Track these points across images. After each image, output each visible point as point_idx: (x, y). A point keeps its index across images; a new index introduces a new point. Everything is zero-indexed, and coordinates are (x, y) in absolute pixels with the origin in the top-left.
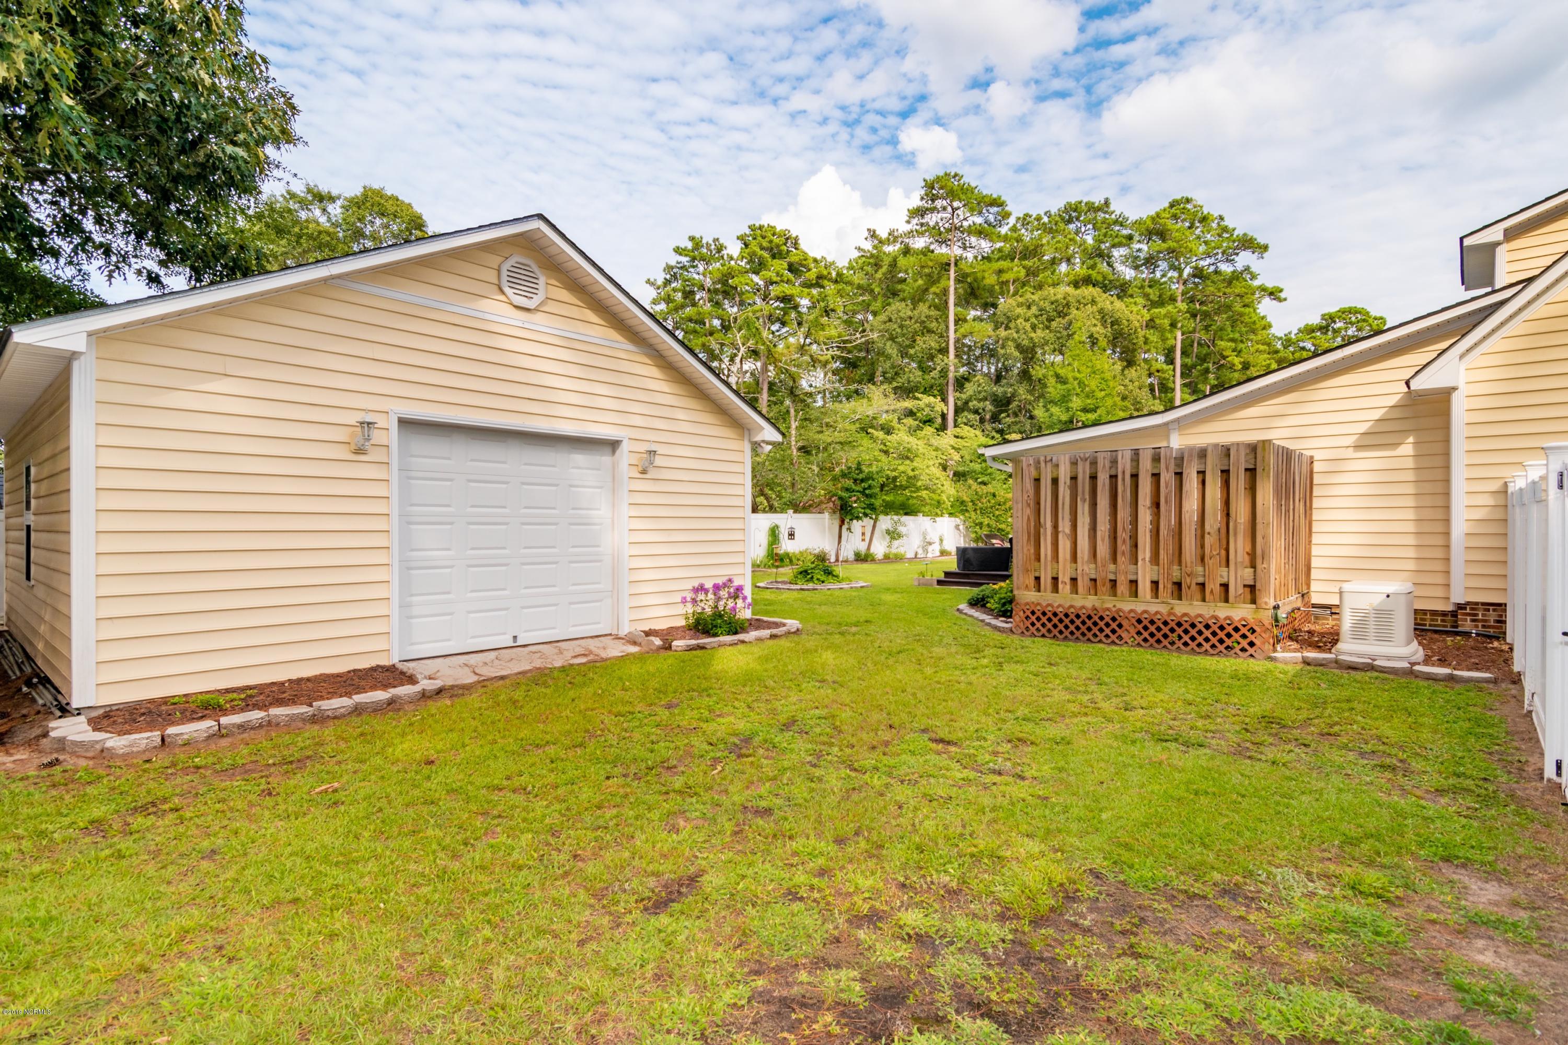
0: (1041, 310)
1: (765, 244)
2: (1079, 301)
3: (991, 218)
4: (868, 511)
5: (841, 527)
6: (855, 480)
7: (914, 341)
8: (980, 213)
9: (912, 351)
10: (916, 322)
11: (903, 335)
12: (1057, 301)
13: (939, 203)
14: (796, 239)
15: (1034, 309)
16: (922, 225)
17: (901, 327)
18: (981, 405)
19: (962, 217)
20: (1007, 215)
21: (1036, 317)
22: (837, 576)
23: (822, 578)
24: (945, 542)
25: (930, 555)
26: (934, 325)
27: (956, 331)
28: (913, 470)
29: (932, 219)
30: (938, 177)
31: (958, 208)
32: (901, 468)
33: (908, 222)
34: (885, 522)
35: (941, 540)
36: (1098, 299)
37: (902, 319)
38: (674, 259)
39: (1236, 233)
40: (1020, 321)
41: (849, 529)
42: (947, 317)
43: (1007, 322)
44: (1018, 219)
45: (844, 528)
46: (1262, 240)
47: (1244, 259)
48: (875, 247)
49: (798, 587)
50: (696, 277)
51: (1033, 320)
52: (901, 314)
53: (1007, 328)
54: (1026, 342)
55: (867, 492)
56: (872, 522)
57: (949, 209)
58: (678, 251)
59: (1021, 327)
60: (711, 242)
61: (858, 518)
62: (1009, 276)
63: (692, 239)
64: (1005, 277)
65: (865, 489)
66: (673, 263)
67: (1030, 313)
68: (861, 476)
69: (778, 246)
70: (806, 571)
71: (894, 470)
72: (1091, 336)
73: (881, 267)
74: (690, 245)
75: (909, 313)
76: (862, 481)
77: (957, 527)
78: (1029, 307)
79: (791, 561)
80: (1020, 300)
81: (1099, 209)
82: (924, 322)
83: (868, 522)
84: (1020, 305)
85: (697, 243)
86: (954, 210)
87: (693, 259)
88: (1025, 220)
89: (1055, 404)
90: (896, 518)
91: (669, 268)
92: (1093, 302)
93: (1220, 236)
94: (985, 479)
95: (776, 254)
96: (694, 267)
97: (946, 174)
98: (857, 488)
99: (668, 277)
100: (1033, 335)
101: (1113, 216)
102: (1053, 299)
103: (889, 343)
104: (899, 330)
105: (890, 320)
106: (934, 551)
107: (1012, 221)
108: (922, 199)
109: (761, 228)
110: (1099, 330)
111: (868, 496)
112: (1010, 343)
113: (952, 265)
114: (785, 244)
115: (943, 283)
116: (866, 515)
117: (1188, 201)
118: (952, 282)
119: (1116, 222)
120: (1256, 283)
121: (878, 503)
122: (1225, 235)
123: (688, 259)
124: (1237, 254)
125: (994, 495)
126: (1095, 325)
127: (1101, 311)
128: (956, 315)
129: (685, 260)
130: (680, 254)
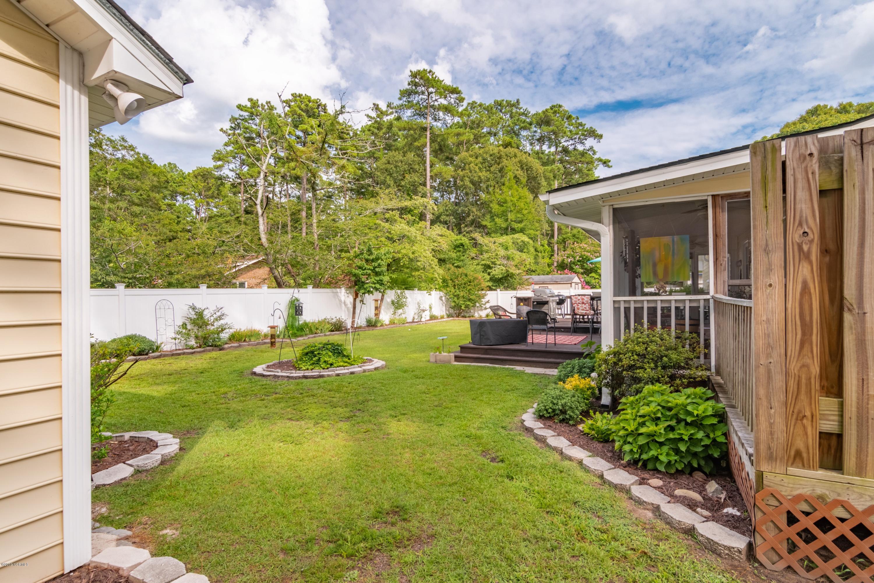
0: (484, 160)
1: (303, 106)
2: (506, 155)
3: (452, 101)
4: (378, 286)
5: (355, 300)
6: (367, 261)
7: (404, 177)
8: (445, 97)
9: (403, 183)
10: (405, 164)
11: (397, 172)
12: (494, 154)
13: (420, 89)
14: (325, 106)
15: (480, 159)
16: (409, 102)
17: (396, 167)
18: (448, 219)
19: (434, 99)
20: (462, 100)
21: (482, 164)
22: (348, 357)
23: (331, 360)
24: (433, 310)
25: (423, 320)
26: (417, 167)
27: (431, 171)
28: (413, 253)
29: (415, 99)
30: (419, 71)
31: (432, 93)
32: (404, 251)
33: (400, 99)
34: (391, 295)
35: (431, 308)
36: (518, 155)
37: (396, 162)
38: (237, 113)
39: (586, 127)
40: (472, 165)
41: (362, 301)
42: (425, 163)
43: (463, 166)
44: (469, 104)
45: (358, 300)
46: (599, 132)
47: (590, 142)
48: (378, 116)
49: (300, 374)
50: (254, 127)
51: (480, 165)
52: (396, 159)
53: (463, 169)
54: (476, 179)
55: (377, 270)
56: (381, 294)
57: (426, 93)
58: (240, 107)
59: (472, 168)
60: (264, 104)
61: (369, 292)
62: (464, 138)
63: (250, 100)
64: (461, 138)
65: (375, 267)
66: (237, 116)
67: (477, 161)
68: (371, 257)
69: (312, 109)
70: (312, 352)
71: (399, 252)
72: (515, 177)
73: (382, 129)
74: (249, 104)
75: (401, 158)
76: (373, 261)
77: (441, 298)
78: (477, 158)
79: (311, 330)
80: (471, 153)
81: (513, 105)
82: (411, 164)
83: (377, 295)
84: (471, 156)
85: (254, 103)
86: (429, 93)
87: (252, 113)
88: (473, 105)
89: (498, 216)
90: (399, 292)
91: (233, 119)
92: (515, 156)
93: (577, 127)
94: (460, 264)
95: (311, 114)
96: (252, 120)
97: (424, 70)
98: (368, 267)
99: (233, 125)
100: (480, 174)
101: (522, 110)
102: (491, 153)
103: (388, 177)
104: (394, 169)
105: (389, 163)
106: (426, 316)
107: (465, 104)
108: (409, 84)
109: (300, 96)
110: (520, 173)
111: (377, 274)
112: (466, 178)
113: (428, 129)
114: (318, 108)
115: (422, 140)
116: (377, 289)
117: (560, 106)
118: (428, 140)
119: (523, 114)
120: (596, 157)
121: (386, 279)
122: (580, 128)
123: (247, 114)
124: (586, 139)
125: (466, 275)
126: (517, 170)
127: (520, 162)
128: (431, 161)
129: (246, 114)
130: (242, 110)
